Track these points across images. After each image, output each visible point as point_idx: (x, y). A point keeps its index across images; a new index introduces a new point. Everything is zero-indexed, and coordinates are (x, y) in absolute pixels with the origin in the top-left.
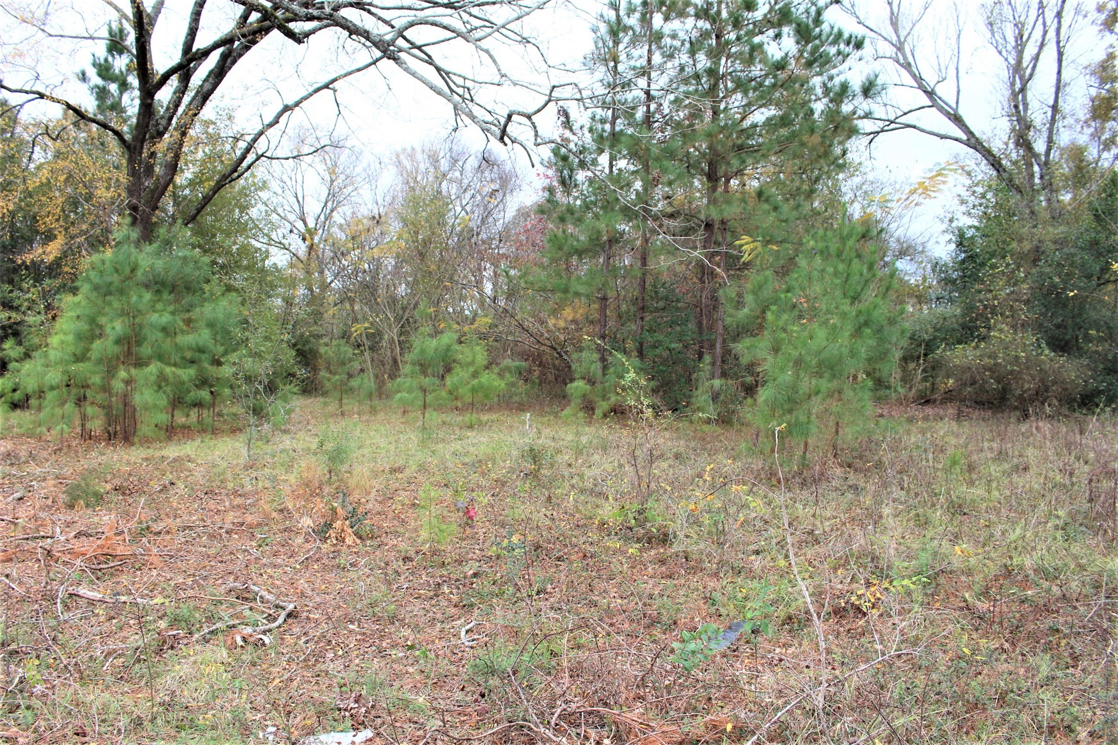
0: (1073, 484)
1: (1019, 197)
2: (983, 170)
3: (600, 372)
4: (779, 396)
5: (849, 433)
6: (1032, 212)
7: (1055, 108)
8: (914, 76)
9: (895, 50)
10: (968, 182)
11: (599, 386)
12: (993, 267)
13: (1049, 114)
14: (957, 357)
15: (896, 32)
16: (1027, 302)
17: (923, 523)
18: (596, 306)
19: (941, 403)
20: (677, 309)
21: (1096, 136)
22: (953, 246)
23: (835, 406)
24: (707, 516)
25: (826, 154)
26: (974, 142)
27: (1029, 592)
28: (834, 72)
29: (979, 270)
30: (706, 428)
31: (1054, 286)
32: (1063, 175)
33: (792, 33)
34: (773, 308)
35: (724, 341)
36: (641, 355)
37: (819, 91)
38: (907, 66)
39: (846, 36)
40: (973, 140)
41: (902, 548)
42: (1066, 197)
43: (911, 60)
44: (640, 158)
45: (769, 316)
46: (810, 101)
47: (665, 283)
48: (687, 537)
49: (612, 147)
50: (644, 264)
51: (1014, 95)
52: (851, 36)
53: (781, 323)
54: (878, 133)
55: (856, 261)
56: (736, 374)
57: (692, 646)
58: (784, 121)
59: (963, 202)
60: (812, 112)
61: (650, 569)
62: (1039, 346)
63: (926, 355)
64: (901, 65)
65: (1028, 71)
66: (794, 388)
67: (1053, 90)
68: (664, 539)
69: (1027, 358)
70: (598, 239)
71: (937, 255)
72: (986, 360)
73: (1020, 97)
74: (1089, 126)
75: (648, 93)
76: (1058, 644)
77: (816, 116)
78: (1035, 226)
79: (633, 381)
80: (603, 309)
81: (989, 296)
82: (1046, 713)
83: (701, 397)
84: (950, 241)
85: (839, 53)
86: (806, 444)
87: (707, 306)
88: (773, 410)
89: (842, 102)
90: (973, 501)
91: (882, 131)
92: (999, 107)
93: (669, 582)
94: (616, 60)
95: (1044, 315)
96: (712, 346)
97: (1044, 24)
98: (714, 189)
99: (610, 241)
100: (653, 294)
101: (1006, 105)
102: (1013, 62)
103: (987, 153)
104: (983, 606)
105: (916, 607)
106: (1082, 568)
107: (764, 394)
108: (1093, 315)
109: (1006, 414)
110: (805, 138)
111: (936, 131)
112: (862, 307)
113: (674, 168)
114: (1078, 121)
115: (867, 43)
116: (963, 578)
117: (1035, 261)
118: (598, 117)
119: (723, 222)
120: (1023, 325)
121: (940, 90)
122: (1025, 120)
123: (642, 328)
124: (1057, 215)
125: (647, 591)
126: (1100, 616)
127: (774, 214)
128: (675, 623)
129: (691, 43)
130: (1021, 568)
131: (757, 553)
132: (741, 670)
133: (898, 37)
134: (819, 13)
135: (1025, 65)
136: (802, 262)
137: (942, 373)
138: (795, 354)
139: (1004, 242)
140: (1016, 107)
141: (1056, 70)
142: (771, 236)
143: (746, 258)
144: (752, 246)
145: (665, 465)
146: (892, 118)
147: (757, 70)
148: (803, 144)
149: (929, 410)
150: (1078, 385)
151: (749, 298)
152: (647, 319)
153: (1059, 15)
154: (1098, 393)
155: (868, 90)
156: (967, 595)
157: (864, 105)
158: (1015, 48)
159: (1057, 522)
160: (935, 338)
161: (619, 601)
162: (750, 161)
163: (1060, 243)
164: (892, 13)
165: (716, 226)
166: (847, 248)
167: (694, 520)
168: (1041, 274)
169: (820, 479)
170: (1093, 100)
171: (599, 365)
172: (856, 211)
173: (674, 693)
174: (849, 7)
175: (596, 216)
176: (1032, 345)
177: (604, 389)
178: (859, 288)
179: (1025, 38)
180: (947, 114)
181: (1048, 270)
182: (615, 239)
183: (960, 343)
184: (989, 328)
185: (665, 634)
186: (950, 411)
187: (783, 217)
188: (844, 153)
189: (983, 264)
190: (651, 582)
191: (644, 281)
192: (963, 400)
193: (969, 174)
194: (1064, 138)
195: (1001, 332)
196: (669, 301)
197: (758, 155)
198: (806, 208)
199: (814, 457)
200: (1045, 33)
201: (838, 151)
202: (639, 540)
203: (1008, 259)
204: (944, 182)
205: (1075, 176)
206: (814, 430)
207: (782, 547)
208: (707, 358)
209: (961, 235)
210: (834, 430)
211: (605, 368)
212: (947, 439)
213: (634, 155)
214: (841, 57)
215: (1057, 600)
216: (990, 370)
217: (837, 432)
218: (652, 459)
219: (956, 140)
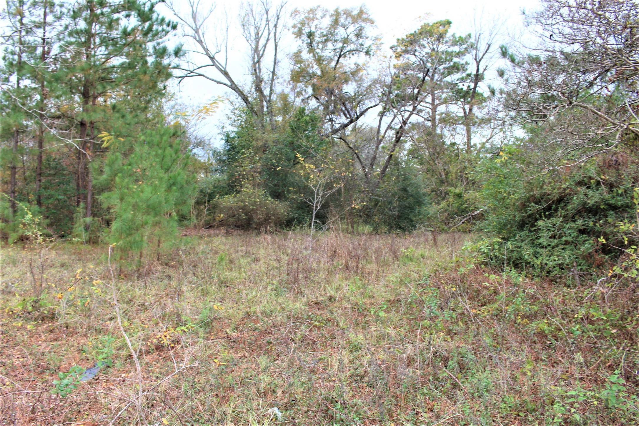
0: (280, 267)
1: (256, 117)
2: (239, 102)
3: (11, 215)
4: (123, 226)
5: (165, 246)
6: (263, 126)
7: (273, 73)
8: (204, 48)
9: (194, 32)
10: (232, 108)
11: (11, 224)
12: (243, 154)
13: (271, 76)
14: (225, 202)
15: (195, 22)
16: (260, 173)
17: (205, 293)
18: (9, 172)
19: (218, 227)
20: (63, 175)
21: (293, 89)
22: (224, 142)
23: (157, 231)
24: (79, 300)
25: (155, 86)
26: (234, 87)
27: (259, 325)
28: (160, 41)
29: (236, 156)
30: (83, 247)
31: (273, 165)
32: (278, 107)
33: (136, 15)
34: (120, 175)
35: (93, 194)
36: (39, 203)
37: (151, 51)
38: (200, 42)
39: (167, 20)
40: (234, 86)
41: (194, 308)
42: (280, 119)
43: (202, 39)
44: (38, 80)
45: (117, 179)
46: (146, 56)
47: (55, 159)
48: (68, 314)
49: (19, 71)
50: (41, 146)
51: (254, 64)
52: (170, 22)
53: (124, 184)
54: (184, 77)
55: (169, 148)
56: (101, 214)
57: (65, 381)
58: (131, 66)
59: (229, 118)
60: (146, 62)
61: (43, 337)
62: (266, 196)
63: (209, 201)
64: (197, 41)
65: (261, 52)
66: (132, 221)
67: (273, 63)
68: (53, 317)
69: (260, 202)
70: (9, 129)
71: (215, 146)
72: (240, 204)
73: (257, 65)
74: (290, 84)
75: (44, 39)
76: (271, 350)
77: (149, 64)
78: (264, 133)
79: (30, 220)
80: (14, 174)
81: (241, 169)
82: (262, 386)
83: (79, 228)
84: (222, 139)
85: (163, 30)
86: (141, 253)
87: (82, 173)
88: (121, 234)
89: (163, 58)
90: (232, 279)
91: (186, 76)
92: (247, 69)
93: (55, 343)
94: (22, 16)
95: (268, 179)
96: (85, 198)
97: (269, 29)
98: (86, 102)
99: (17, 131)
100: (47, 166)
101: (250, 68)
102: (254, 47)
103: (241, 93)
104: (235, 335)
105: (201, 340)
106: (283, 309)
107: (115, 225)
108: (291, 180)
109: (250, 232)
110: (141, 77)
111: (215, 79)
112: (171, 175)
113: (60, 88)
114: (285, 81)
115: (179, 27)
116: (226, 321)
117: (264, 151)
118: (9, 50)
119: (91, 123)
120: (258, 185)
121: (217, 57)
122: (260, 78)
123: (40, 186)
124: (274, 128)
125: (41, 351)
126: (290, 332)
127: (121, 119)
128: (59, 368)
129: (74, 12)
130: (255, 312)
131: (111, 319)
132: (100, 391)
133: (196, 25)
134: (152, 6)
135: (259, 49)
136: (137, 149)
137: (217, 211)
138: (133, 201)
139: (249, 141)
140: (255, 70)
141: (274, 54)
142: (120, 132)
143: (105, 145)
144: (108, 138)
145: (53, 271)
146: (192, 70)
147: (115, 34)
148: (140, 80)
149: (211, 231)
150: (284, 215)
151: (106, 169)
152: (43, 181)
153: (275, 26)
154: (293, 219)
155: (177, 53)
156: (228, 330)
157: (175, 61)
158: (255, 39)
159: (273, 287)
160: (214, 192)
161: (22, 360)
162: (108, 87)
163: (276, 142)
164: (193, 12)
165: (88, 125)
166: (163, 141)
167: (71, 303)
168: (267, 158)
169: (148, 273)
170: (292, 71)
171: (11, 210)
172: (171, 120)
173: (57, 412)
174: (170, 4)
175: (8, 115)
176: (262, 195)
177: (14, 225)
178: (170, 164)
179: (260, 35)
180: (221, 70)
181: (270, 156)
182: (21, 131)
183: (226, 195)
184: (241, 186)
185: (52, 376)
186: (223, 231)
187: (128, 122)
188: (165, 87)
189: (238, 152)
190: (44, 345)
191: (41, 157)
192: (229, 225)
193: (232, 103)
194: (278, 89)
195: (247, 188)
196: (58, 170)
197: (113, 84)
198: (142, 117)
199: (145, 260)
200: (269, 34)
201: (160, 86)
202: (36, 319)
203: (251, 150)
204: (217, 107)
205: (284, 109)
206: (145, 245)
207: (126, 314)
208: (82, 205)
209: (228, 136)
210: (157, 244)
211: (15, 211)
212: (220, 247)
213: (35, 77)
214: (164, 33)
215: (271, 327)
216: (242, 208)
217: (159, 246)
218: (43, 268)
219: (225, 85)
